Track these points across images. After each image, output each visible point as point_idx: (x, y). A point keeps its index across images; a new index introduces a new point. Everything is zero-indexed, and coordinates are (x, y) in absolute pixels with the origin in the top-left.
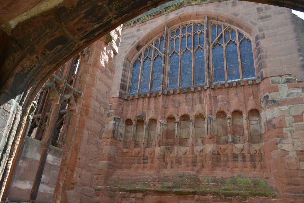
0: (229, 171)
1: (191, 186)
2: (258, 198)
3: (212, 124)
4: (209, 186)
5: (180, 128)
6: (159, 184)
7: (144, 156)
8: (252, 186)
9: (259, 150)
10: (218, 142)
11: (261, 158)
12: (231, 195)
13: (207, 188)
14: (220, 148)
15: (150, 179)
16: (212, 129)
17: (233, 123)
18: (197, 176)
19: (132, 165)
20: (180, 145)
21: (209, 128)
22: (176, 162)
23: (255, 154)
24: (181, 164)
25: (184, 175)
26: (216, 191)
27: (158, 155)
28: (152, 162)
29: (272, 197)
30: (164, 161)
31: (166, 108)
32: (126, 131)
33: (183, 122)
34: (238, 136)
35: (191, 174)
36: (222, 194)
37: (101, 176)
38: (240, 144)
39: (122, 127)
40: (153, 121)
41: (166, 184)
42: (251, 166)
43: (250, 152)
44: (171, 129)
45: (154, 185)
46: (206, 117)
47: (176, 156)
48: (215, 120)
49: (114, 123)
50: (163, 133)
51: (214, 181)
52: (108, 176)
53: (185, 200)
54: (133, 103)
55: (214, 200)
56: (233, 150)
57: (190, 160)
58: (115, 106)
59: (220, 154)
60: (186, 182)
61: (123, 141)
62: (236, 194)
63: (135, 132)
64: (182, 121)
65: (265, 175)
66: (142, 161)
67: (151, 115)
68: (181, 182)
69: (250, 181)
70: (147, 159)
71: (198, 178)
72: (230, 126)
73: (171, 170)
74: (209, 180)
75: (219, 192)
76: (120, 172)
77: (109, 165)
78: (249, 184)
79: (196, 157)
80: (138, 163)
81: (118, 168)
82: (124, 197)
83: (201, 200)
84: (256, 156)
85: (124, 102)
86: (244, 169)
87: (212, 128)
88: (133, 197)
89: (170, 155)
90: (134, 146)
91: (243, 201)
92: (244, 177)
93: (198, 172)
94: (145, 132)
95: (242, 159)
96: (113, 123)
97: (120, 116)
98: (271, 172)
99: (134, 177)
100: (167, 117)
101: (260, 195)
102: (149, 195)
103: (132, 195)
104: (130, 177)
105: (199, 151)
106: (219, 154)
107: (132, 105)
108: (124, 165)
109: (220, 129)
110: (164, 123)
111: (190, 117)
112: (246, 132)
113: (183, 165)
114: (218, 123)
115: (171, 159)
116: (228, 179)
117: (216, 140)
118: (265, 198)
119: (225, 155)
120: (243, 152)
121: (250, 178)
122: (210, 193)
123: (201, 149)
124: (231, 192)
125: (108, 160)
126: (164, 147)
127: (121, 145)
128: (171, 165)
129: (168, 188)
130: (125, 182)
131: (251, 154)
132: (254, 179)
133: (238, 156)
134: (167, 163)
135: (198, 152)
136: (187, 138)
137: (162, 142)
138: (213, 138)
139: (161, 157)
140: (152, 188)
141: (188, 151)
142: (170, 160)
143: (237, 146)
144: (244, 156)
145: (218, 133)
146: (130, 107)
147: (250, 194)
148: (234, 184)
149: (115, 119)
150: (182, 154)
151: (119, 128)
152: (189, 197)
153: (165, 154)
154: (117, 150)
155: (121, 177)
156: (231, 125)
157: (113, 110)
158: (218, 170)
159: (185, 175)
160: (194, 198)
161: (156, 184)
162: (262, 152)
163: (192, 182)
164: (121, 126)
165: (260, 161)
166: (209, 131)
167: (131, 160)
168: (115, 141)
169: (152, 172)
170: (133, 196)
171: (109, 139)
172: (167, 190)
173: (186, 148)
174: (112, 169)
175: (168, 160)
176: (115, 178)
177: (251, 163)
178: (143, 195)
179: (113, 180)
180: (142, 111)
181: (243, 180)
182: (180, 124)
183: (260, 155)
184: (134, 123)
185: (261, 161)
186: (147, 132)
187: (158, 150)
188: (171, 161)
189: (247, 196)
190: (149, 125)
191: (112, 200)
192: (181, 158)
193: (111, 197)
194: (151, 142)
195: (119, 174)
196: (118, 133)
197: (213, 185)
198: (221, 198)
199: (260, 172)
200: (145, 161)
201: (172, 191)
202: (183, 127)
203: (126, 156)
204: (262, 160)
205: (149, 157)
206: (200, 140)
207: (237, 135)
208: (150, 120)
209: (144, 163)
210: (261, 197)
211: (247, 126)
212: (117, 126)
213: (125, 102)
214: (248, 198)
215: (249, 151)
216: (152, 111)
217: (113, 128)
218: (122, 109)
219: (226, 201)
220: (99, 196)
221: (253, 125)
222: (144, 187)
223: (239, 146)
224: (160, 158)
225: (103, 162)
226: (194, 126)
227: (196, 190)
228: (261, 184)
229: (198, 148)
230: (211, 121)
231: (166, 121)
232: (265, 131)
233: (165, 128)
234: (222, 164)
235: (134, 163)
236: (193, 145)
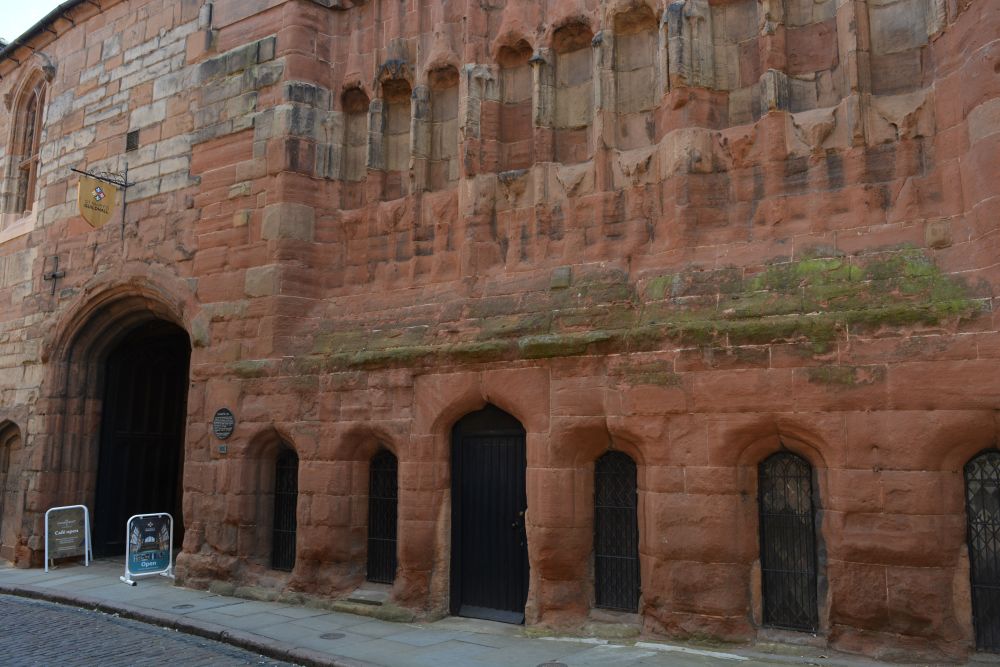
0: (765, 238)
1: (594, 319)
2: (891, 335)
3: (686, 37)
4: (672, 308)
5: (554, 86)
6: (472, 324)
7: (417, 225)
8: (865, 289)
9: (911, 121)
10: (716, 119)
11: (920, 158)
12: (762, 336)
13: (660, 319)
14: (726, 140)
15: (438, 311)
16: (686, 60)
17: (786, 15)
18: (626, 278)
19: (376, 266)
20: (554, 160)
21: (674, 57)
22: (542, 233)
23: (887, 141)
24: (559, 239)
25: (570, 280)
26: (695, 327)
27: (468, 214)
28: (448, 245)
29: (955, 324)
30: (494, 234)
31: (492, 8)
32: (349, 140)
33: (565, 56)
34: (811, 76)
35: (599, 271)
36: (721, 334)
37: (263, 320)
38: (819, 107)
39: (329, 125)
40: (445, 75)
41: (497, 324)
42: (868, 199)
43: (862, 136)
44: (518, 101)
45: (454, 332)
46: (662, 11)
47: (541, 208)
48: (701, 19)
49: (291, 107)
50: (482, 120)
51: (695, 288)
52: (286, 319)
53: (571, 376)
54: (364, 19)
55: (685, 363)
56: (782, 142)
57: (596, 214)
58: (289, 37)
59: (725, 171)
60: (576, 305)
61: (341, 181)
62: (785, 331)
63: (378, 134)
64: (564, 53)
65: (934, 230)
66: (412, 246)
67: (435, 51)
68: (560, 308)
69: (856, 269)
70: (430, 236)
71: (630, 282)
72: (771, 33)
73: (522, 265)
74: (671, 286)
75: (712, 329)
76: (334, 299)
77: (289, 277)
78: (849, 279)
79: (621, 196)
80: (400, 258)
81: (330, 286)
82: (343, 390)
83: (635, 371)
84: (893, 150)
85: (327, 18)
86: (836, 219)
87: (686, 55)
88: (374, 387)
89: (515, 206)
90: (379, 192)
91: (819, 354)
92: (829, 252)
93: (629, 258)
94: (416, 127)
95: (827, 177)
96: (288, 110)
97: (317, 80)
98: (963, 212)
99: (385, 312)
100: (499, 45)
101: (897, 320)
102: (435, 372)
103: (374, 378)
104: (367, 314)
105: (632, 170)
106: (719, 170)
107: (360, 27)
108: (349, 273)
109: (729, 56)
110: (488, 76)
111: (594, 29)
112: (848, 44)
113: (570, 239)
114: (720, 31)
115: (521, 223)
116: (759, 270)
117: (706, 107)
118: (922, 333)
119: (750, 171)
120: (829, 144)
121: (856, 254)
122: (673, 337)
123: (642, 158)
124: (763, 321)
125: (284, 257)
126: (492, 175)
127: (331, 196)
128: (519, 248)
129: (502, 335)
130: (350, 335)
131: (871, 145)
132: (875, 257)
133: (808, 163)
134: (506, 243)
135: (628, 175)
136: (584, 123)
137: (481, 158)
138: (693, 102)
139: (479, 219)
140: (445, 346)
141: (589, 180)
142: (518, 227)
143: (800, 118)
144: (833, 161)
145: (715, 75)
146: (355, 34)
147: (854, 322)
148: (781, 287)
149: (295, 93)
150: (563, 196)
151: (318, 128)
152: (585, 365)
153: (498, 207)
154: (316, 217)
155: (337, 318)
156: (775, 26)
157: (284, 58)
158: (716, 241)
159: (575, 278)
160: (605, 366)
161: (461, 326)
162: (924, 127)
163: (600, 302)
164: (324, 122)
165: (910, 173)
166: (673, 70)
167: (374, 247)
168: (303, 181)
169: (449, 285)
170: (377, 381)
171: (278, 176)
172: (497, 345)
173: (579, 168)
174: (303, 293)
175: (508, 228)
176: (317, 326)
177: (866, 189)
178: (411, 373)
179: (309, 332)
180: (400, 44)
181: (824, 266)
182: (554, 67)
183: (915, 143)
184: (374, 96)
185: (915, 170)
186: (423, 128)
187: (467, 192)
188: (520, 230)
189: (839, 330)
190: (431, 97)
191: (307, 405)
192: (560, 210)
193: (303, 394)
194: (444, 168)
195: (333, 306)
196: (312, 148)
197: (690, 303)
198: (717, 353)
199: (909, 222)
200: (423, 244)
201: (515, 347)
202: (566, 82)
203: (352, 239)
204: (922, 165)
205: (436, 227)
206: (638, 126)
207: (807, 72)
208: (434, 75)
209: (419, 252)
210: (902, 331)
211: (856, 17)
212: (303, 123)
213: (334, 18)
214: (844, 338)
215: (858, 133)
216: (437, 34)
217: (288, 131)
218: (324, 49)
219: (739, 362)
220: (263, 394)
221: (885, 6)
222: (417, 342)
223: (811, 118)
224: (476, 225)
225: (265, 269)
226: (609, 64)
227: (612, 332)
228: (907, 271)
229: (628, 159)
230: (680, 22)
231: (495, 67)
232: (945, 20)
233: (494, 95)
234: (734, 211)
235: (385, 260)
236: (606, 149)
